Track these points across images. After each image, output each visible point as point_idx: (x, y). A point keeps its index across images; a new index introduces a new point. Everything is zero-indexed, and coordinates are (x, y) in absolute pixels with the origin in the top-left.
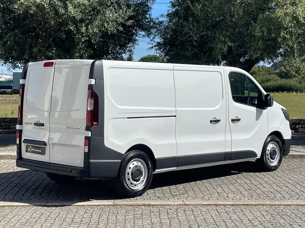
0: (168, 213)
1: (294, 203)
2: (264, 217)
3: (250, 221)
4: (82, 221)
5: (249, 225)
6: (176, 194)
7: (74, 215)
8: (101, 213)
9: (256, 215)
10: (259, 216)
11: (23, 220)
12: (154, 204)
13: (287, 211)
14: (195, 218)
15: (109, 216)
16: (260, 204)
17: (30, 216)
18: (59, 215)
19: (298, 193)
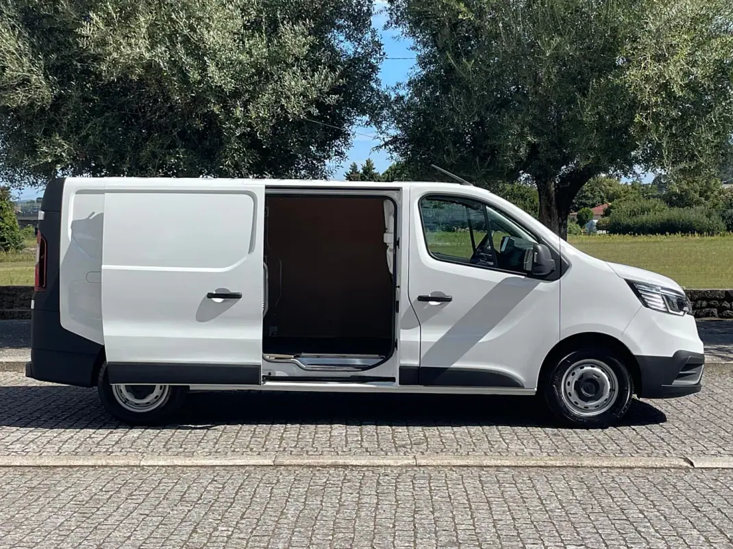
0: (378, 483)
1: (641, 464)
2: (573, 492)
3: (542, 501)
4: (200, 499)
6: (404, 442)
7: (189, 487)
8: (244, 481)
9: (558, 488)
10: (562, 491)
11: (85, 497)
12: (355, 464)
13: (623, 481)
14: (430, 493)
15: (258, 489)
16: (571, 465)
17: (101, 488)
18: (158, 486)
19: (654, 442)
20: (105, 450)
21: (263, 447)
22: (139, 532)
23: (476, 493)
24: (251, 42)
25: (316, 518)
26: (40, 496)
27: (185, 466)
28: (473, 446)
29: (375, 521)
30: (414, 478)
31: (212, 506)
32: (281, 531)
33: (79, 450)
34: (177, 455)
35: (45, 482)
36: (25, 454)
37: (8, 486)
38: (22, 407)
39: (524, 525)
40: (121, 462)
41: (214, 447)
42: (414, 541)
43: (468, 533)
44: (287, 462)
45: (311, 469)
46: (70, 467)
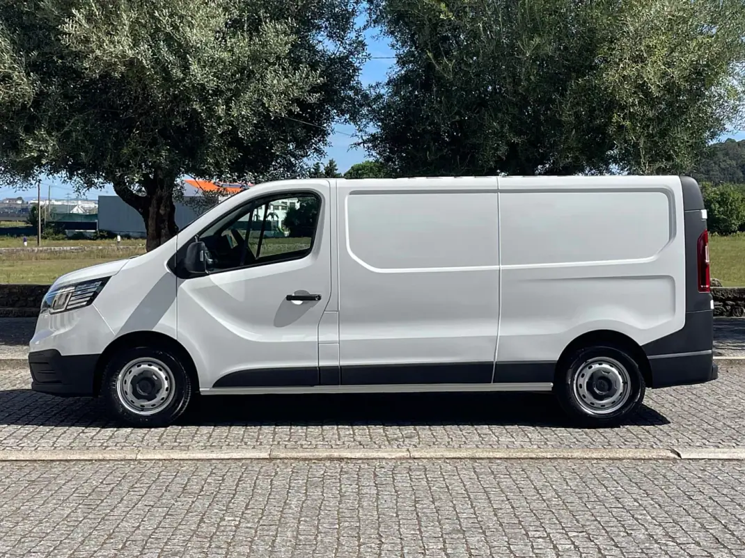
0: (376, 475)
1: (630, 455)
2: (567, 482)
3: (537, 490)
4: (201, 490)
5: (535, 498)
6: (396, 436)
7: (189, 479)
8: (243, 473)
9: (552, 478)
10: (556, 481)
11: (87, 489)
12: (349, 457)
13: (614, 471)
14: (428, 484)
15: (257, 481)
16: (561, 456)
17: (101, 481)
18: (158, 478)
20: (100, 444)
21: (257, 441)
22: (147, 523)
23: (473, 484)
24: (233, 40)
25: (320, 508)
26: (42, 489)
27: (180, 460)
28: (464, 439)
29: (378, 511)
30: (410, 470)
31: (214, 497)
32: (287, 521)
33: (74, 444)
34: (172, 449)
35: (44, 475)
36: (20, 448)
37: (8, 480)
38: (9, 404)
39: (524, 513)
40: (118, 456)
41: (208, 441)
42: (419, 530)
43: (471, 521)
44: (282, 455)
45: (307, 462)
46: (67, 461)
